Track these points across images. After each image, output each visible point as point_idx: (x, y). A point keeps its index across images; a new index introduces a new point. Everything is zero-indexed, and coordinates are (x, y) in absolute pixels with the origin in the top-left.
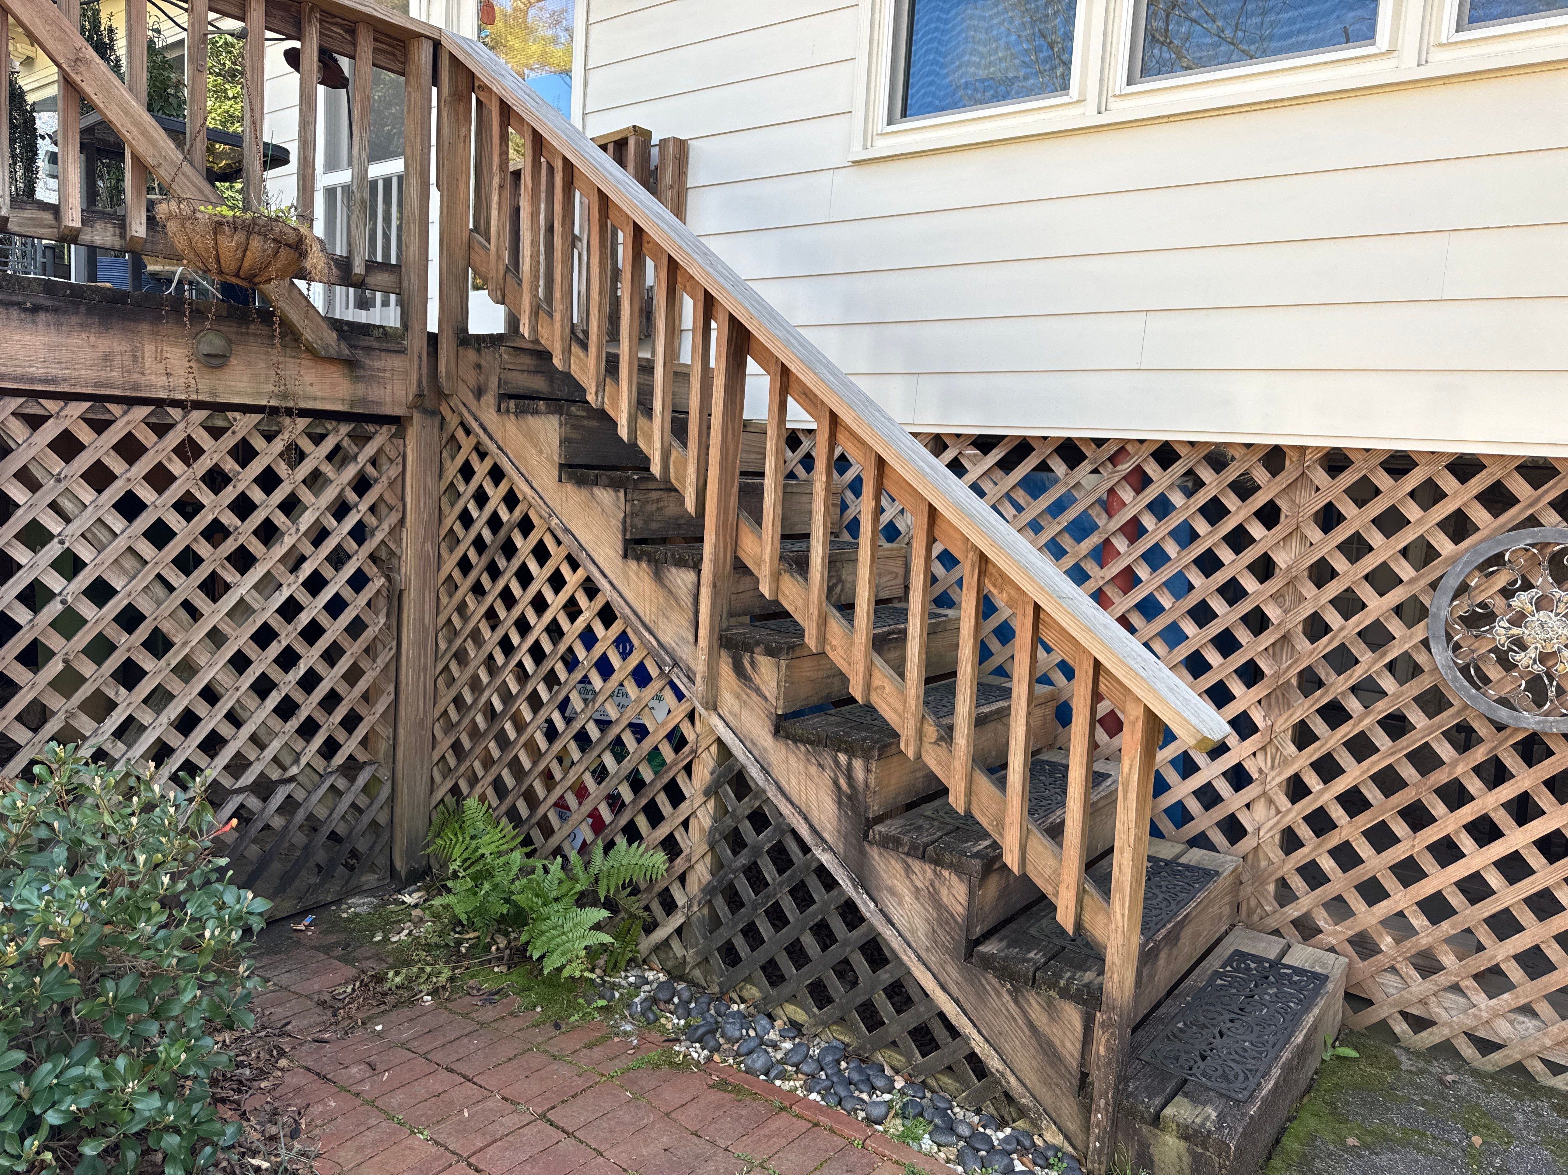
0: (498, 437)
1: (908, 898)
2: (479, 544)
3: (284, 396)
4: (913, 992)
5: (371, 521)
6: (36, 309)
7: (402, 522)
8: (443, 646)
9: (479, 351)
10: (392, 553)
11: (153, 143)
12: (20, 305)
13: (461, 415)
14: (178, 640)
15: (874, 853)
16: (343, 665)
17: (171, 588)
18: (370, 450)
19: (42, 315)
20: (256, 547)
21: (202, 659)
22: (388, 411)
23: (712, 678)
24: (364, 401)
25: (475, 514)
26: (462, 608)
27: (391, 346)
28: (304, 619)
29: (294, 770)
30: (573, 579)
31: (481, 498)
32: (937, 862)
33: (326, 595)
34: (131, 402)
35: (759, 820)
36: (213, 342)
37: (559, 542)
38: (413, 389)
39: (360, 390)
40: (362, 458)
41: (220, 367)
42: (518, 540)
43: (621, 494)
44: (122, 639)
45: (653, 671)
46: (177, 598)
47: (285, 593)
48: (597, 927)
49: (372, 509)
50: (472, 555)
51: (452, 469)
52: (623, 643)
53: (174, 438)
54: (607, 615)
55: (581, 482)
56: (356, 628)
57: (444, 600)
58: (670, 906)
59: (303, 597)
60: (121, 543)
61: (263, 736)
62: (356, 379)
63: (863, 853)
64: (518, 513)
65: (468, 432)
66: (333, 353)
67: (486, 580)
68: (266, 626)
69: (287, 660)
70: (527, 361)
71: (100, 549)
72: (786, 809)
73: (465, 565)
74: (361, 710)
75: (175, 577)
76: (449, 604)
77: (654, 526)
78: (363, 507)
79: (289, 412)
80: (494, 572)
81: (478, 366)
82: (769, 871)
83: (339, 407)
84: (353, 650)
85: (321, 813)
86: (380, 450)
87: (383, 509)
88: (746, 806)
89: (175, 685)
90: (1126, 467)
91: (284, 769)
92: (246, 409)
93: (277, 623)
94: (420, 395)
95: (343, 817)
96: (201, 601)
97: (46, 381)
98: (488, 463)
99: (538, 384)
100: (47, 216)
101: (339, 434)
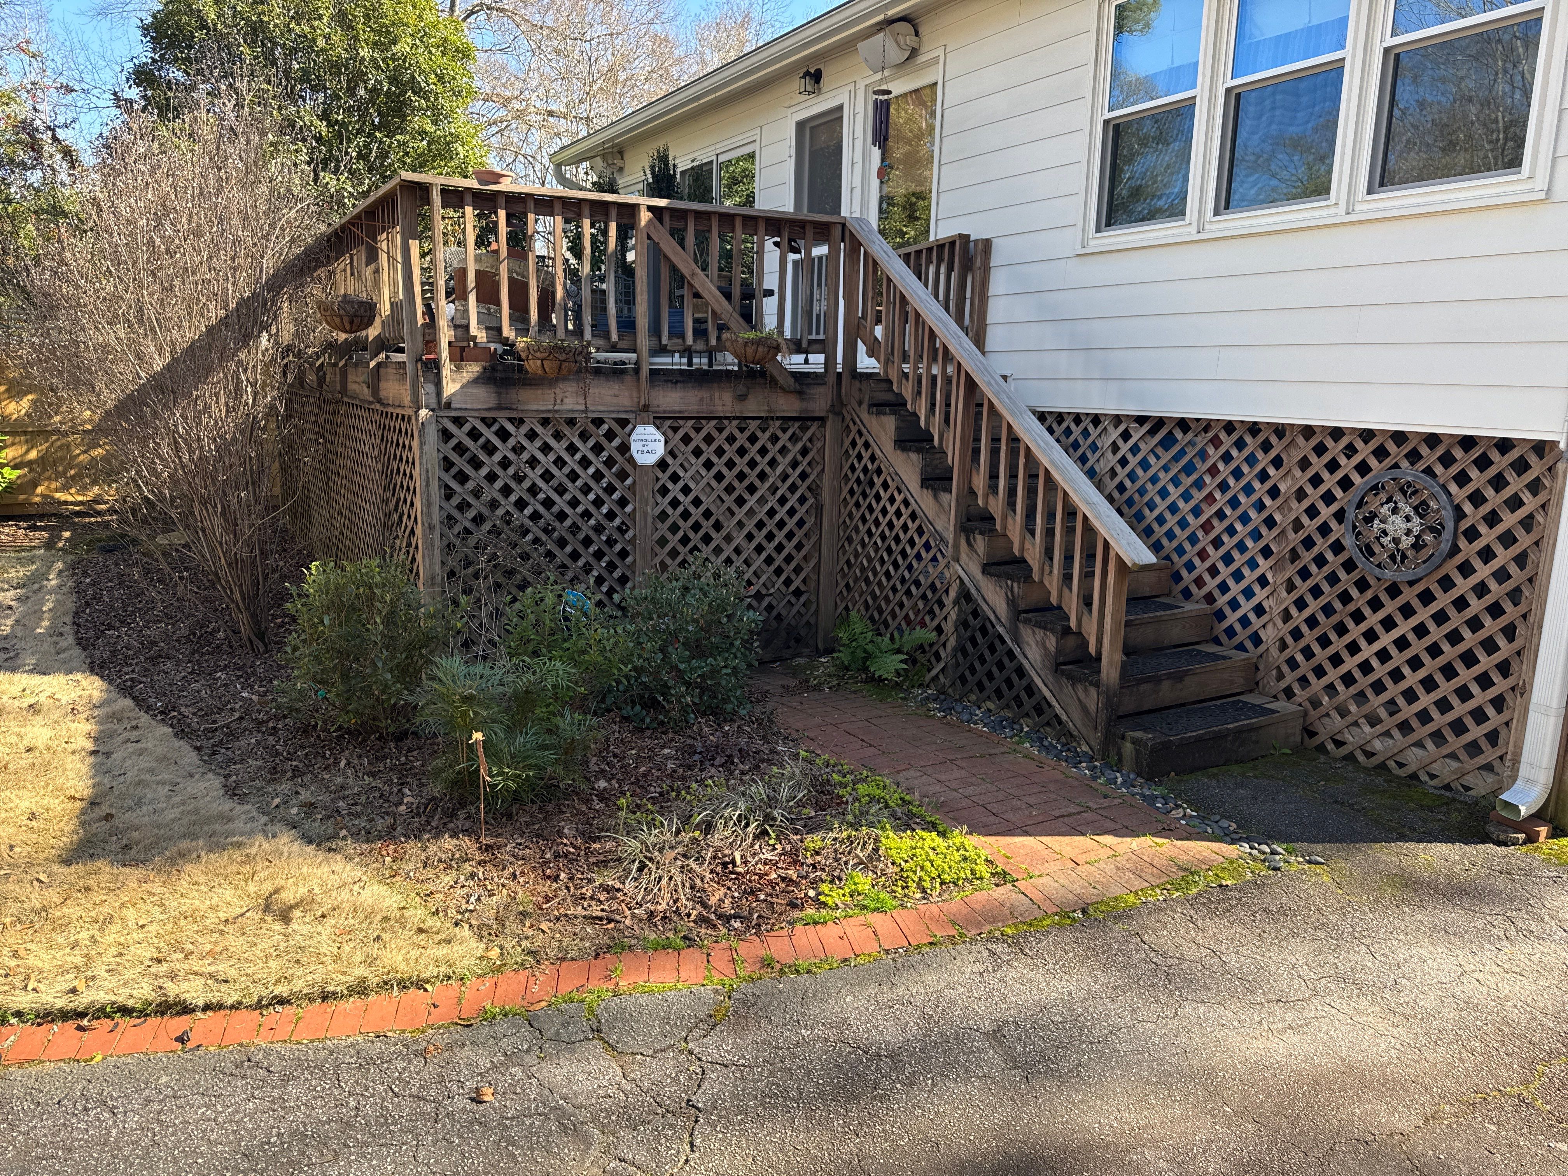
0: (868, 426)
1: (1034, 646)
2: (858, 481)
3: (770, 411)
4: (1035, 689)
5: (808, 470)
6: (677, 382)
7: (823, 470)
9: (862, 381)
10: (818, 486)
11: (720, 304)
12: (671, 381)
13: (852, 415)
14: (725, 524)
15: (1021, 626)
16: (795, 541)
17: (723, 501)
18: (808, 434)
19: (679, 385)
20: (757, 483)
21: (735, 534)
22: (817, 414)
23: (956, 546)
24: (806, 410)
25: (857, 465)
26: (850, 515)
27: (819, 382)
28: (777, 517)
29: (772, 591)
30: (899, 498)
31: (859, 457)
32: (1045, 628)
33: (788, 506)
34: (709, 419)
35: (975, 613)
36: (741, 389)
37: (893, 480)
38: (829, 403)
39: (804, 405)
40: (805, 439)
41: (744, 400)
42: (876, 479)
43: (920, 455)
44: (704, 523)
45: (933, 544)
46: (725, 506)
47: (770, 505)
48: (901, 661)
49: (809, 464)
50: (855, 487)
51: (847, 442)
52: (920, 531)
53: (725, 434)
54: (913, 516)
55: (904, 449)
56: (801, 523)
57: (842, 510)
58: (938, 658)
59: (777, 507)
60: (705, 481)
61: (759, 572)
62: (802, 400)
63: (1017, 627)
64: (876, 465)
65: (855, 423)
66: (792, 388)
67: (861, 500)
68: (761, 521)
69: (770, 537)
70: (882, 387)
71: (697, 483)
72: (985, 607)
73: (852, 492)
74: (803, 565)
75: (725, 496)
76: (845, 513)
77: (938, 471)
78: (805, 463)
79: (772, 418)
80: (865, 495)
81: (860, 390)
82: (979, 637)
83: (794, 415)
84: (799, 534)
85: (784, 613)
86: (813, 434)
87: (814, 464)
88: (969, 608)
89: (724, 545)
90: (1210, 435)
91: (768, 589)
92: (754, 418)
93: (766, 519)
94: (832, 406)
95: (794, 617)
96: (735, 508)
97: (680, 412)
98: (863, 440)
99: (885, 398)
100: (680, 341)
101: (794, 427)
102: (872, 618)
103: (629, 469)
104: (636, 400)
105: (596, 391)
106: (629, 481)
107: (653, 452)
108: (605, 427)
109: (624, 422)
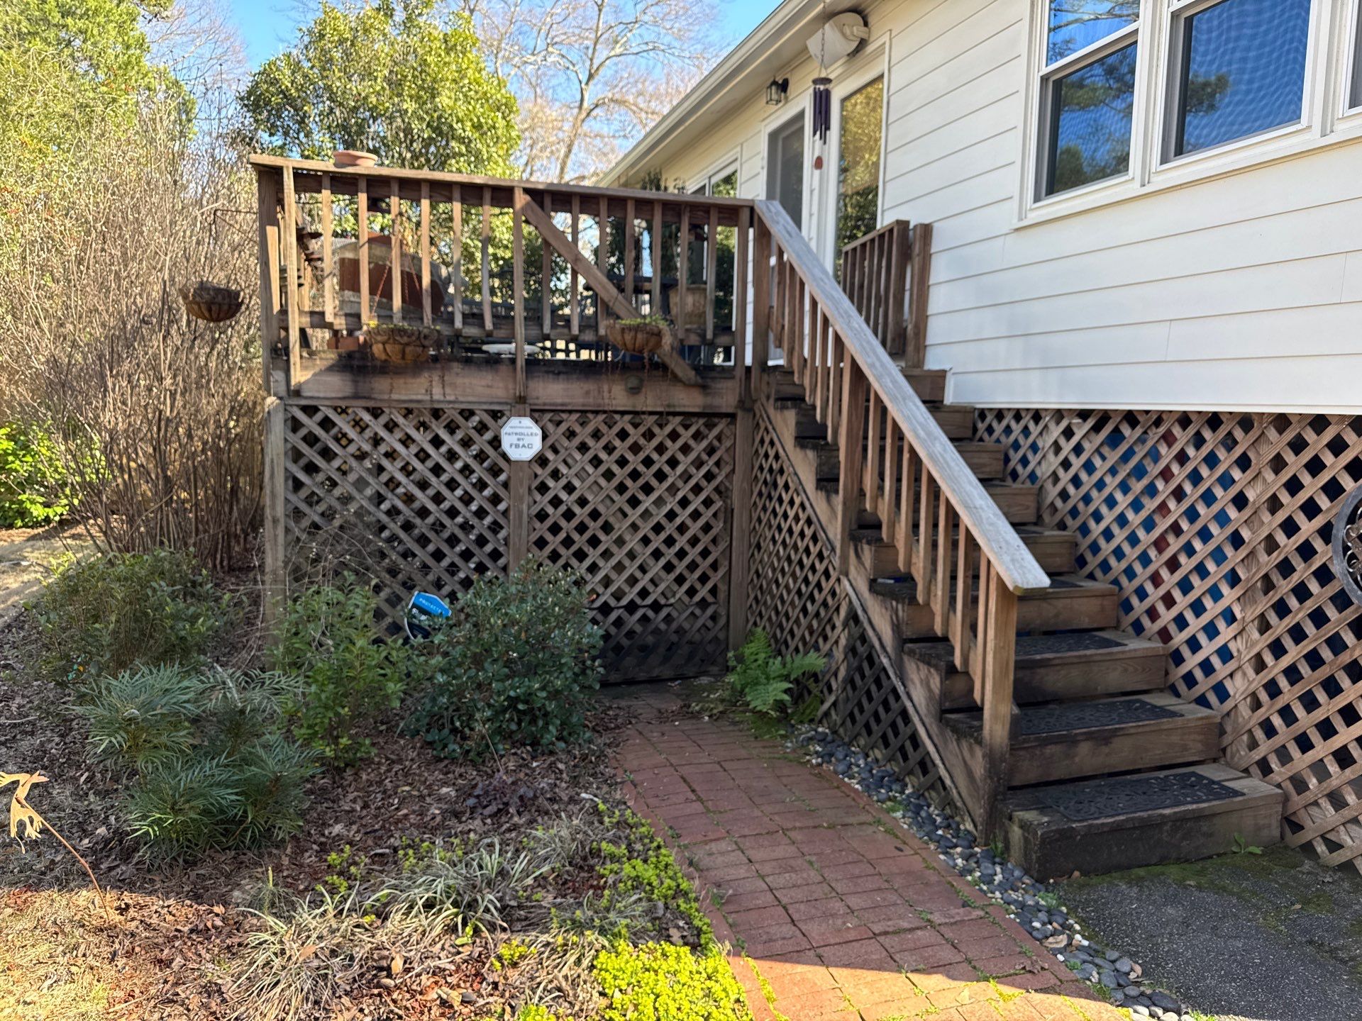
0: (773, 422)
1: (918, 685)
2: (765, 482)
3: (669, 406)
4: (919, 742)
5: (715, 470)
6: (559, 373)
7: (733, 471)
9: (768, 375)
10: (727, 489)
11: (607, 291)
12: (553, 373)
13: (761, 411)
14: (616, 527)
15: (906, 658)
16: (700, 547)
17: (613, 501)
18: (715, 432)
19: (562, 376)
20: (654, 483)
21: (627, 537)
22: (724, 410)
23: (844, 558)
24: (711, 406)
25: (764, 465)
26: (759, 518)
27: (729, 376)
28: (678, 521)
29: (672, 601)
30: (797, 502)
31: (766, 456)
32: (929, 664)
33: (690, 509)
34: (596, 412)
35: (863, 638)
36: (633, 382)
37: (793, 481)
38: (737, 398)
39: (709, 400)
40: (711, 436)
41: (637, 393)
42: (779, 480)
43: (816, 453)
44: (591, 524)
45: (825, 554)
46: (616, 507)
47: (669, 507)
48: (784, 691)
49: (716, 464)
50: (763, 489)
51: (757, 440)
52: (815, 538)
53: (616, 429)
54: (809, 522)
55: (803, 447)
56: (707, 528)
57: (753, 514)
58: (830, 690)
59: (678, 509)
60: (591, 479)
61: (657, 580)
62: (706, 395)
63: (902, 659)
64: (779, 464)
65: (763, 420)
66: (692, 382)
67: (767, 503)
68: (658, 523)
69: (670, 541)
71: (583, 481)
72: (871, 632)
73: (760, 495)
74: (710, 574)
75: (616, 497)
76: (754, 517)
77: (835, 471)
78: (711, 462)
79: (669, 414)
80: (770, 498)
81: (768, 384)
82: (866, 667)
83: (697, 410)
84: (705, 540)
85: (686, 626)
86: (721, 432)
87: (722, 464)
88: (856, 631)
89: (614, 549)
90: (1162, 430)
91: (667, 599)
92: (651, 413)
93: (664, 522)
94: (741, 401)
95: (699, 630)
96: (627, 509)
97: (562, 405)
98: (769, 437)
101: (698, 424)
102: (774, 636)
103: (502, 464)
104: (511, 391)
105: (467, 381)
106: (503, 477)
107: (530, 446)
108: (476, 419)
109: (496, 415)
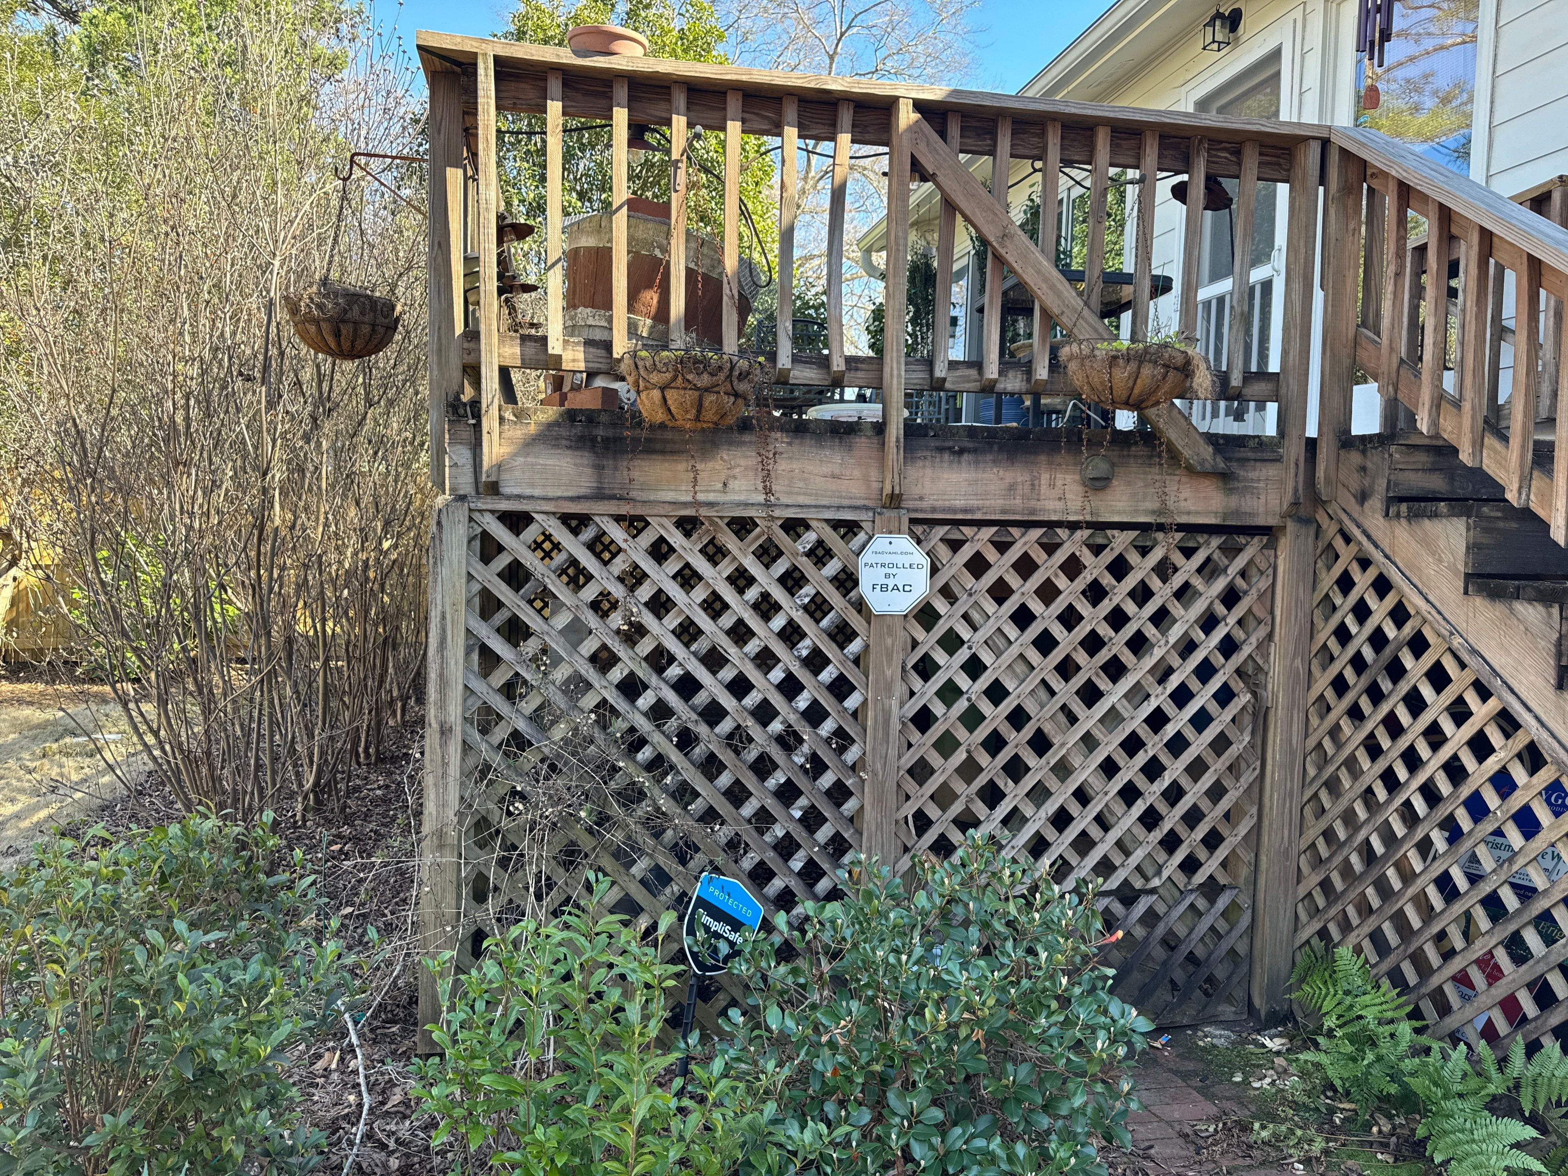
0: (1385, 544)
2: (1358, 663)
3: (1160, 512)
5: (1239, 635)
6: (961, 452)
7: (1270, 636)
8: (1312, 771)
9: (1364, 452)
10: (1259, 668)
11: (1058, 294)
12: (950, 449)
13: (1340, 522)
14: (1056, 740)
16: (1207, 781)
17: (1052, 693)
18: (1240, 562)
19: (966, 456)
20: (1127, 657)
21: (1076, 761)
22: (1260, 521)
24: (1237, 513)
25: (1353, 629)
26: (1335, 732)
27: (1265, 455)
28: (1170, 730)
29: (1156, 882)
30: (1482, 710)
31: (1362, 612)
33: (1192, 708)
34: (1027, 525)
36: (1098, 466)
37: (1463, 666)
38: (1289, 497)
39: (1233, 502)
40: (1232, 570)
41: (1103, 489)
42: (1408, 660)
43: (1555, 611)
44: (1012, 736)
46: (1057, 702)
47: (1153, 704)
49: (1240, 622)
50: (1349, 674)
51: (1328, 580)
52: (1556, 796)
53: (1060, 556)
54: (1532, 758)
55: (1495, 595)
56: (1221, 744)
57: (1314, 721)
59: (1170, 709)
60: (1014, 651)
61: (1127, 841)
62: (1230, 491)
64: (1408, 629)
65: (1348, 540)
66: (1208, 467)
67: (1365, 704)
68: (1133, 735)
69: (1153, 769)
70: (1423, 458)
71: (998, 655)
73: (1340, 685)
74: (1224, 830)
75: (1056, 683)
76: (1320, 728)
78: (1232, 620)
79: (1161, 527)
80: (1376, 695)
81: (1363, 469)
83: (1211, 521)
84: (1217, 767)
85: (1181, 931)
86: (1251, 562)
87: (1252, 623)
89: (1052, 783)
91: (1147, 879)
92: (1124, 526)
93: (1144, 732)
94: (1295, 504)
95: (1202, 939)
96: (1077, 707)
97: (965, 511)
98: (1372, 573)
99: (1436, 483)
100: (973, 373)
101: (1210, 547)
102: (1397, 978)
103: (856, 621)
104: (875, 485)
105: (796, 465)
106: (855, 647)
107: (906, 588)
108: (810, 538)
109: (849, 528)
